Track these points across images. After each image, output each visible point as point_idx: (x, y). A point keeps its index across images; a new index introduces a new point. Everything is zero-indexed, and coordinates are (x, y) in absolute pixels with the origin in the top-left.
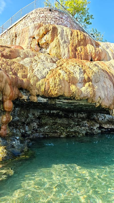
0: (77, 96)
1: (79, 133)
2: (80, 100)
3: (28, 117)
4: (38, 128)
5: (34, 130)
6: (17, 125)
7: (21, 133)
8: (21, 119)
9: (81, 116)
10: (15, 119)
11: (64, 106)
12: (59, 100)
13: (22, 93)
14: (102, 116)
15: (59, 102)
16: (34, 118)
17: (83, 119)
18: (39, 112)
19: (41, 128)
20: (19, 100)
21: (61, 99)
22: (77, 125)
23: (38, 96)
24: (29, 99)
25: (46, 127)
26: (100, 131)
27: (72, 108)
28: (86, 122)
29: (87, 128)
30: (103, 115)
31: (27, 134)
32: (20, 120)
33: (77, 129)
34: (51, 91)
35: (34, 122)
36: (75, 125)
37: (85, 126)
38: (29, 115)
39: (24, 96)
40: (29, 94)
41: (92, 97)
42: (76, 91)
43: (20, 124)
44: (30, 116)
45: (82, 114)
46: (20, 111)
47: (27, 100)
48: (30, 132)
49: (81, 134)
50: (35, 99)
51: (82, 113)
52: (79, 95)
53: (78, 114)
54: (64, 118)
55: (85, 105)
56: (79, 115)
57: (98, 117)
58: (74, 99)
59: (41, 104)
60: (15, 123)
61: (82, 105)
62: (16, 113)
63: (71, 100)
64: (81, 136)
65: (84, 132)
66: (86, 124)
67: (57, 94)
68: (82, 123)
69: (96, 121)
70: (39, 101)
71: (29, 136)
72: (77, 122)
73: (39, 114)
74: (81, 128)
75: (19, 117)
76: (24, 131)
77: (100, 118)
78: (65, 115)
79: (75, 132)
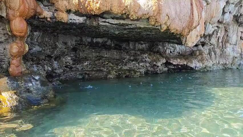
0: (132, 13)
1: (135, 72)
2: (137, 20)
3: (56, 47)
4: (73, 64)
5: (66, 67)
6: (39, 59)
7: (45, 71)
8: (44, 50)
9: (140, 47)
10: (34, 49)
11: (112, 31)
12: (104, 20)
13: (42, 6)
14: (171, 48)
15: (104, 24)
16: (65, 48)
17: (143, 51)
18: (74, 41)
19: (77, 65)
20: (38, 18)
21: (106, 18)
22: (133, 61)
23: (69, 11)
24: (55, 18)
25: (86, 63)
26: (166, 69)
27: (125, 34)
28: (146, 56)
29: (148, 64)
30: (172, 45)
31: (56, 73)
32: (43, 51)
33: (132, 67)
34: (89, 4)
35: (67, 55)
36: (130, 60)
37: (145, 61)
38: (57, 43)
39: (46, 12)
40: (53, 9)
41: (155, 15)
42: (130, 5)
43: (44, 58)
44: (60, 45)
45: (142, 44)
46: (43, 37)
47: (50, 18)
48: (62, 71)
49: (139, 74)
50: (64, 17)
51: (142, 42)
52: (136, 11)
53: (135, 44)
54: (114, 49)
55: (145, 29)
56: (137, 45)
57: (165, 49)
58: (128, 18)
59: (74, 27)
60: (36, 57)
61: (140, 28)
62: (36, 40)
63: (124, 19)
64: (138, 75)
65: (143, 70)
66: (146, 58)
67: (99, 8)
68: (140, 58)
69: (162, 54)
70: (70, 21)
71: (59, 75)
72: (134, 56)
73: (74, 43)
74: (139, 64)
75: (40, 47)
76: (50, 69)
77: (167, 50)
78: (116, 45)
79: (129, 70)
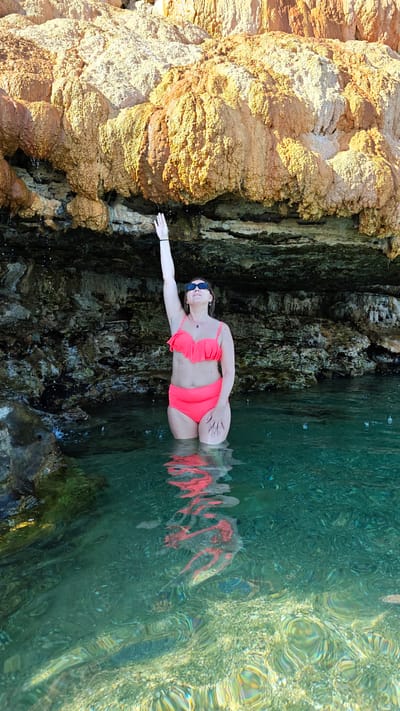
0: (310, 199)
1: (293, 376)
2: (319, 223)
3: (74, 307)
4: (122, 355)
5: (103, 361)
6: (25, 345)
7: (40, 376)
8: (39, 317)
9: (297, 304)
10: (8, 313)
11: (235, 260)
12: (216, 224)
13: (29, 181)
14: (381, 307)
15: (215, 236)
16: (100, 311)
17: (306, 318)
18: (125, 288)
19: (134, 356)
20: (18, 218)
21: (224, 219)
22: (282, 343)
23: (110, 197)
24: (69, 217)
25: (157, 352)
26: (372, 365)
27: (269, 269)
28: (317, 329)
29: (324, 352)
30: (384, 299)
31: (73, 381)
32: (35, 320)
33: (281, 359)
34: (174, 170)
35: (105, 329)
36: (274, 342)
37: (316, 345)
38: (77, 297)
39: (42, 199)
40: (64, 191)
41: (382, 204)
42: (306, 171)
43: (37, 337)
44: (84, 302)
45: (302, 298)
46: (35, 277)
47: (55, 219)
48: (89, 373)
49: (303, 380)
50: (96, 215)
51: (303, 293)
52: (323, 190)
53: (283, 299)
55: (337, 252)
56: (287, 301)
57: (364, 311)
58: (294, 216)
59: (127, 246)
60: (14, 335)
61: (324, 248)
62: (14, 288)
63: (277, 220)
64: (300, 385)
65: (311, 370)
66: (317, 336)
67: (207, 182)
68: (300, 334)
69: (357, 325)
70: (116, 228)
71: (83, 388)
72: (284, 330)
73: (124, 296)
74: (299, 353)
75: (27, 307)
76: (55, 371)
77: (372, 312)
78: (233, 301)
79: (276, 370)
